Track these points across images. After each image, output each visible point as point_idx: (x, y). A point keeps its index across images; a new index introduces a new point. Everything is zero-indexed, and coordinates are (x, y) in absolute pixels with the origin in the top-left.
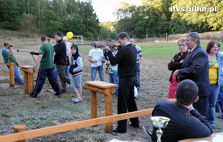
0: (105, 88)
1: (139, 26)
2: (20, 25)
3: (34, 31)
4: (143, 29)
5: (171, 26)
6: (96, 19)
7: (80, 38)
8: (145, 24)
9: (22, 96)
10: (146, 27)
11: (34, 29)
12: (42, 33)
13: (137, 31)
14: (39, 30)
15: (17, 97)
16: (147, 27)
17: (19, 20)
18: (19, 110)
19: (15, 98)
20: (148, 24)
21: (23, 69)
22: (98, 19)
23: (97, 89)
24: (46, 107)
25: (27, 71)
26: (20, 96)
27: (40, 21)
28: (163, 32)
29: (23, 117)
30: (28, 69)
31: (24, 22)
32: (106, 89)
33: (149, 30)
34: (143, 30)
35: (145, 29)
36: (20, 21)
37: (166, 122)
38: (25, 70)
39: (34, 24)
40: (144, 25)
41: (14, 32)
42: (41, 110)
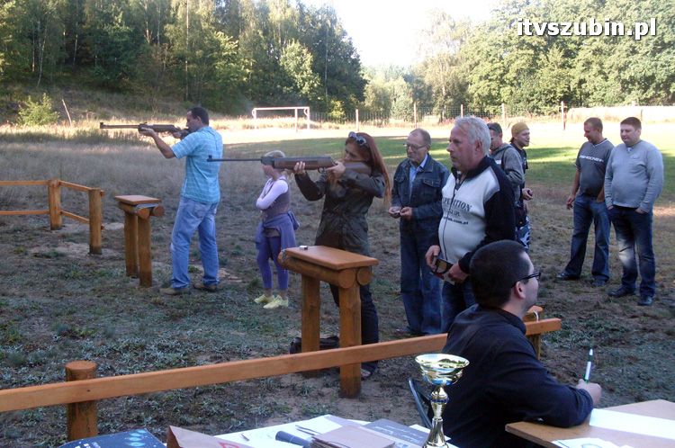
0: (339, 269)
1: (481, 79)
2: (133, 76)
3: (169, 94)
4: (494, 89)
5: (576, 80)
6: (352, 57)
7: (301, 114)
8: (499, 72)
9: (118, 280)
10: (503, 82)
11: (170, 87)
12: (193, 98)
13: (476, 95)
14: (183, 90)
15: (105, 283)
16: (507, 81)
17: (130, 62)
18: (106, 321)
19: (99, 287)
20: (508, 76)
21: (124, 206)
22: (358, 56)
23: (317, 270)
24: (180, 317)
25: (135, 210)
26: (111, 283)
27: (189, 63)
28: (553, 98)
29: (115, 340)
30: (135, 206)
31: (144, 68)
32: (342, 270)
33: (512, 93)
34: (494, 93)
35: (499, 90)
36: (133, 66)
37: (457, 370)
38: (128, 208)
39: (172, 72)
40: (495, 77)
41: (115, 95)
42: (165, 324)
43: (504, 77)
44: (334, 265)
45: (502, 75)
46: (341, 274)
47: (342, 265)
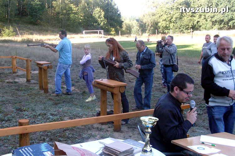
0: (113, 87)
1: (163, 20)
3: (54, 26)
5: (196, 21)
6: (118, 13)
7: (100, 33)
8: (169, 18)
9: (36, 91)
10: (171, 22)
11: (55, 23)
12: (62, 27)
13: (161, 26)
14: (59, 24)
15: (32, 92)
16: (172, 22)
17: (41, 14)
18: (32, 105)
19: (30, 93)
20: (173, 20)
21: (38, 65)
22: (120, 13)
23: (106, 87)
24: (58, 104)
25: (42, 66)
26: (34, 92)
27: (61, 15)
28: (188, 27)
29: (35, 112)
30: (42, 65)
31: (45, 17)
33: (174, 25)
34: (167, 26)
35: (169, 25)
36: (41, 16)
37: (155, 122)
38: (40, 66)
39: (55, 18)
40: (168, 20)
41: (35, 26)
42: (53, 106)
43: (171, 20)
44: (112, 86)
45: (170, 19)
46: (114, 89)
47: (115, 86)
